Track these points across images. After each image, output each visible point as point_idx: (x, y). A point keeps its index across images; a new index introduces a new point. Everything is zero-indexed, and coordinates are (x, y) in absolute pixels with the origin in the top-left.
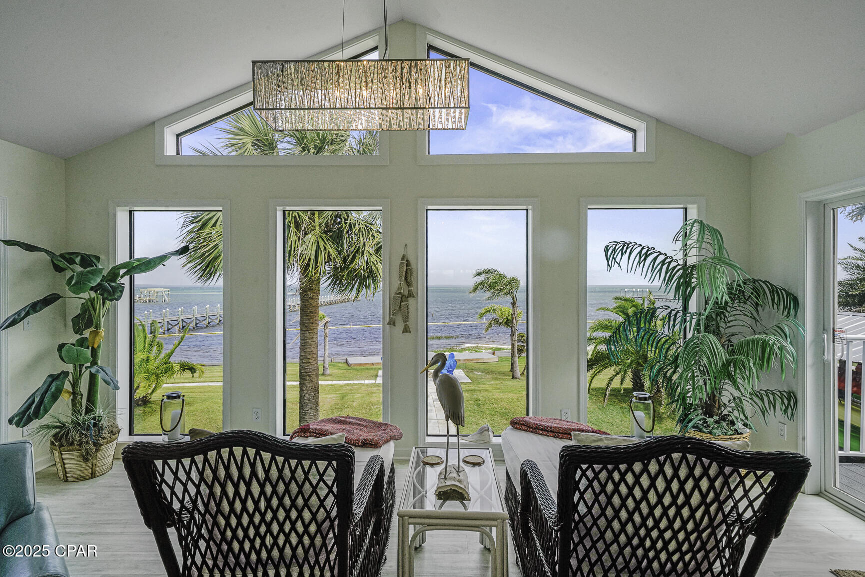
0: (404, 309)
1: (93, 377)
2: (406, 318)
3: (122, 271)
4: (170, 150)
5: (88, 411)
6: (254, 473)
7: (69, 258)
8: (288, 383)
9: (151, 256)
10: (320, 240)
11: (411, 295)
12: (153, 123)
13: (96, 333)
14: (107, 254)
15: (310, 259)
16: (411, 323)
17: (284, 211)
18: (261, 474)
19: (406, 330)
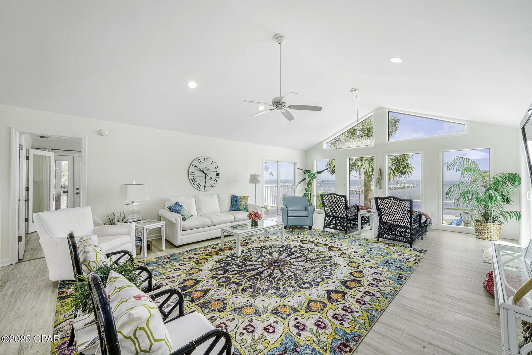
0: (380, 182)
1: (311, 194)
2: (380, 185)
3: (316, 174)
4: (325, 147)
5: (310, 201)
6: (334, 199)
7: (307, 171)
8: (350, 199)
9: (321, 170)
10: (370, 163)
11: (382, 179)
12: (321, 142)
13: (311, 186)
14: (313, 170)
15: (367, 170)
16: (382, 186)
17: (350, 159)
18: (335, 199)
19: (380, 188)
